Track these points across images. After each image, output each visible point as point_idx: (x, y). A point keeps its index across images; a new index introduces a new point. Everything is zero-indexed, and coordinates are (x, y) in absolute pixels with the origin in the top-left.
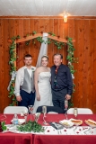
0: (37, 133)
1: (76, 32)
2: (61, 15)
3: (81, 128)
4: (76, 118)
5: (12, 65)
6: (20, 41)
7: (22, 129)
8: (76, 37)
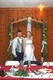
0: (25, 77)
1: (48, 16)
2: (39, 7)
3: (51, 74)
4: (48, 68)
5: (10, 36)
6: (14, 22)
7: (16, 75)
8: (48, 20)
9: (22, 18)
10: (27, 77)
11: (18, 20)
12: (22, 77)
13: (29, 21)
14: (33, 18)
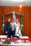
8: (24, 13)
9: (10, 12)
10: (10, 45)
11: (7, 13)
12: (7, 44)
13: (14, 14)
14: (16, 12)
